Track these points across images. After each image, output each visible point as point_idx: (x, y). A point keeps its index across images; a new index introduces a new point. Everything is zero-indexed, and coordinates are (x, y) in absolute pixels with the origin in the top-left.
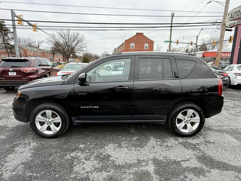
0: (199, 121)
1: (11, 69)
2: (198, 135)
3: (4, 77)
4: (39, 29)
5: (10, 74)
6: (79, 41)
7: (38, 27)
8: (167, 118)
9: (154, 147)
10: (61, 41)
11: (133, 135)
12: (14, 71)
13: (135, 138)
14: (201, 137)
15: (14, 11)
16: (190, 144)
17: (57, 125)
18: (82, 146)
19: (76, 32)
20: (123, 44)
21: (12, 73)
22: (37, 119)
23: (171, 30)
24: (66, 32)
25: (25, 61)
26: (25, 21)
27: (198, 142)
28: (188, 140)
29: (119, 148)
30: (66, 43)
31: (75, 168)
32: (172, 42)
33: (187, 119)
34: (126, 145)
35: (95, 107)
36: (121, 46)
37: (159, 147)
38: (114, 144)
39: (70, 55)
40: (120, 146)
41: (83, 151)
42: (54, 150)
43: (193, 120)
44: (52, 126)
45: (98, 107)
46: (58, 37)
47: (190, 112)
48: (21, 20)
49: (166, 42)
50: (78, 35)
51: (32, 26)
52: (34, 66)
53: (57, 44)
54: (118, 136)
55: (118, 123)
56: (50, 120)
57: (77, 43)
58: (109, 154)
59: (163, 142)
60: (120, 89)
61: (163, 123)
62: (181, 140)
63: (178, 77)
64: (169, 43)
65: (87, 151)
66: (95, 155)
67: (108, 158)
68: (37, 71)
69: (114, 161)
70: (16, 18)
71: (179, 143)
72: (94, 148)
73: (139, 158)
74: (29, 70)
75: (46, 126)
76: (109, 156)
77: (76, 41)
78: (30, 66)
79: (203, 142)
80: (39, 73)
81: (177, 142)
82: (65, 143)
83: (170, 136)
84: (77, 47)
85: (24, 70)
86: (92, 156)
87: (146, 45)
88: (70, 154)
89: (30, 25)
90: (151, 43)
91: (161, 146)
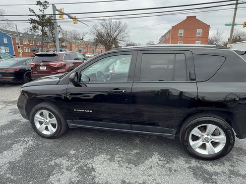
0: (224, 141)
1: (42, 64)
2: (223, 159)
3: (37, 71)
4: (79, 21)
5: (42, 68)
6: (121, 31)
7: (78, 19)
8: (177, 133)
9: (151, 168)
10: (103, 31)
11: (135, 147)
12: (44, 65)
13: (135, 151)
14: (227, 164)
15: (55, 5)
16: (205, 171)
17: (54, 126)
18: (72, 152)
19: (118, 21)
20: (169, 32)
21: (43, 67)
22: (35, 118)
23: (236, 9)
24: (108, 22)
25: (54, 55)
26: (66, 14)
27: (219, 171)
28: (204, 166)
29: (109, 161)
30: (108, 33)
31: (51, 177)
32: (236, 25)
33: (206, 136)
34: (119, 159)
35: (88, 111)
36: (167, 33)
37: (159, 168)
38: (107, 154)
39: (111, 45)
40: (112, 159)
41: (70, 158)
42: (44, 153)
43: (215, 139)
44: (50, 127)
45: (91, 111)
46: (100, 28)
47: (211, 127)
48: (62, 14)
49: (227, 25)
50: (120, 24)
51: (73, 19)
52: (62, 61)
53: (100, 35)
54: (116, 145)
55: (115, 131)
56: (48, 121)
57: (119, 33)
58: (94, 167)
59: (168, 163)
60: (114, 92)
61: (171, 138)
62: (194, 163)
63: (194, 80)
64: (231, 26)
65: (74, 159)
66: (79, 165)
67: (90, 172)
68: (65, 65)
69: (95, 177)
70: (57, 12)
71: (189, 168)
72: (82, 157)
73: (125, 179)
74: (57, 64)
75: (44, 126)
76: (93, 169)
77: (117, 31)
78: (58, 61)
79: (227, 172)
80: (67, 67)
81: (187, 165)
82: (59, 146)
83: (181, 155)
84: (119, 38)
85: (52, 65)
86: (76, 167)
87: (199, 31)
88: (56, 159)
89: (71, 18)
90: (206, 28)
91: (162, 167)
